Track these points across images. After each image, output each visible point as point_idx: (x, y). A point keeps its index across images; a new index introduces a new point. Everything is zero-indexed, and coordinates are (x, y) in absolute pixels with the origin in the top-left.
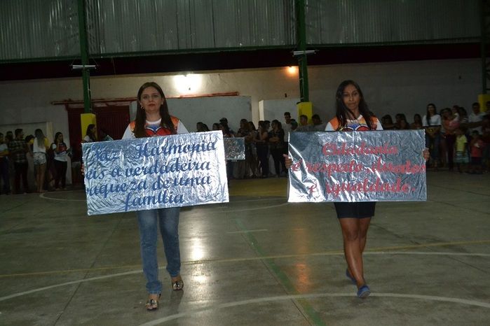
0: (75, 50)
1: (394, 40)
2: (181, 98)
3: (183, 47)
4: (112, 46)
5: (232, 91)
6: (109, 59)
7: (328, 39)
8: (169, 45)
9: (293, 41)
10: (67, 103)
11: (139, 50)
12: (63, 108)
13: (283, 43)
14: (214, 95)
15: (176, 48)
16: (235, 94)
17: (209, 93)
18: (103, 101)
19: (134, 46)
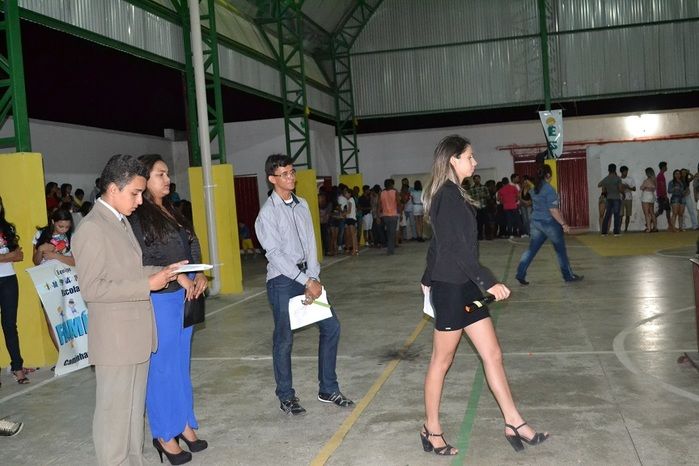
0: (536, 95)
2: (634, 141)
4: (576, 88)
6: (572, 103)
10: (512, 148)
11: (602, 93)
12: (508, 152)
14: (672, 138)
15: (643, 89)
17: (667, 135)
19: (597, 89)
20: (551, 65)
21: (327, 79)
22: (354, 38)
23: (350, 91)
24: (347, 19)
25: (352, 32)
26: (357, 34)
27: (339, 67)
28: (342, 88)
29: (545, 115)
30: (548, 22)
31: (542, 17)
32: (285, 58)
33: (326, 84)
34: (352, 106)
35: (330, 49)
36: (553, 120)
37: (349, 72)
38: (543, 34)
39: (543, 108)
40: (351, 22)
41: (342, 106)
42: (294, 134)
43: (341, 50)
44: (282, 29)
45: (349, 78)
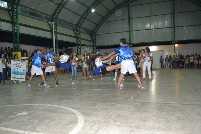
1: (197, 39)
3: (149, 41)
4: (135, 41)
5: (162, 50)
6: (135, 44)
7: (181, 39)
8: (146, 41)
9: (173, 40)
13: (171, 40)
14: (158, 51)
16: (163, 51)
17: (157, 50)
19: (139, 41)
20: (131, 37)
21: (92, 39)
22: (97, 31)
23: (96, 41)
25: (96, 30)
27: (94, 37)
28: (95, 41)
30: (131, 29)
31: (130, 28)
32: (78, 35)
33: (91, 40)
34: (96, 44)
35: (92, 34)
38: (130, 31)
40: (96, 29)
41: (94, 44)
42: (79, 49)
43: (94, 34)
44: (77, 31)
45: (95, 39)
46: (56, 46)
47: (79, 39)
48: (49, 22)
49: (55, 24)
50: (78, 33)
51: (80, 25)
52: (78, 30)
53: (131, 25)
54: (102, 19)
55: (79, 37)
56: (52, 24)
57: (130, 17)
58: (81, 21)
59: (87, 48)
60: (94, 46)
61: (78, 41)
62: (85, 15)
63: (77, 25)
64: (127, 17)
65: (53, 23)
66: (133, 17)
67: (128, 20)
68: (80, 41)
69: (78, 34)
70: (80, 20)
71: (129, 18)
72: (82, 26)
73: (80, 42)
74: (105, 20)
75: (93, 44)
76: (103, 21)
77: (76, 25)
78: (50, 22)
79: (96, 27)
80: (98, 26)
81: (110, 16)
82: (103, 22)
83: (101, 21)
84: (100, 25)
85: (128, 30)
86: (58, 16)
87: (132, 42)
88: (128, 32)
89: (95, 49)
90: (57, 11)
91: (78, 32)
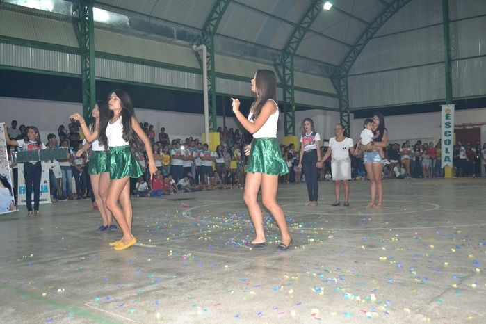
0: (444, 96)
6: (464, 100)
11: (483, 94)
18: (471, 125)
19: (480, 92)
20: (454, 78)
21: (338, 92)
22: (350, 67)
23: (347, 95)
24: (347, 57)
25: (349, 64)
26: (352, 65)
27: (342, 83)
28: (345, 93)
29: (444, 108)
30: (453, 54)
31: (449, 51)
32: (286, 80)
34: (347, 103)
35: (337, 74)
36: (450, 110)
37: (347, 86)
38: (449, 61)
39: (445, 103)
40: (348, 59)
41: (344, 104)
42: (288, 119)
43: (344, 73)
44: (285, 67)
45: (346, 88)
46: (210, 112)
47: (290, 91)
48: (194, 46)
49: (208, 50)
50: (287, 72)
51: (292, 51)
52: (289, 65)
53: (453, 42)
54: (366, 31)
55: (290, 83)
56: (202, 50)
57: (452, 17)
58: (294, 40)
59: (322, 116)
60: (343, 109)
61: (288, 95)
62: (307, 20)
63: (285, 51)
64: (441, 19)
65: (204, 47)
66: (459, 17)
67: (442, 26)
68: (292, 94)
69: (287, 77)
70: (293, 36)
71: (447, 22)
72: (297, 53)
73: (292, 99)
74: (375, 32)
75: (340, 104)
76: (369, 36)
77: (281, 50)
78: (198, 45)
79: (348, 55)
80: (354, 50)
81: (388, 19)
82: (368, 40)
83: (362, 36)
84: (359, 48)
85: (443, 57)
86: (216, 27)
87: (455, 95)
88: (443, 65)
89: (346, 118)
90: (216, 15)
91: (288, 68)
